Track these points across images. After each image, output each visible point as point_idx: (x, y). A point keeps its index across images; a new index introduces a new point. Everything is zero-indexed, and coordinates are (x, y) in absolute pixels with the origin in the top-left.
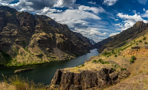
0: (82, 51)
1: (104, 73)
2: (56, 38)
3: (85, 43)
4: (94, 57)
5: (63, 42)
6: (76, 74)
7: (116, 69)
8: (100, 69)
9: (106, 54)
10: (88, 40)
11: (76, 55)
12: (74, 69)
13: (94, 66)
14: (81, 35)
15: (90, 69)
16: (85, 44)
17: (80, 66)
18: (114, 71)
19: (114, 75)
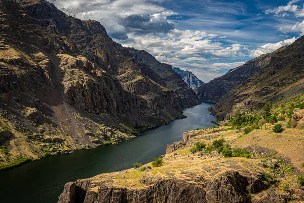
0: (156, 115)
1: (232, 190)
2: (63, 68)
3: (165, 85)
4: (197, 131)
5: (89, 83)
6: (132, 192)
7: (277, 179)
8: (216, 176)
9: (240, 121)
10: (176, 75)
11: (137, 127)
12: (127, 176)
13: (197, 165)
14: (151, 58)
15: (183, 175)
16: (166, 90)
17: (150, 164)
18: (269, 185)
19: (271, 199)
